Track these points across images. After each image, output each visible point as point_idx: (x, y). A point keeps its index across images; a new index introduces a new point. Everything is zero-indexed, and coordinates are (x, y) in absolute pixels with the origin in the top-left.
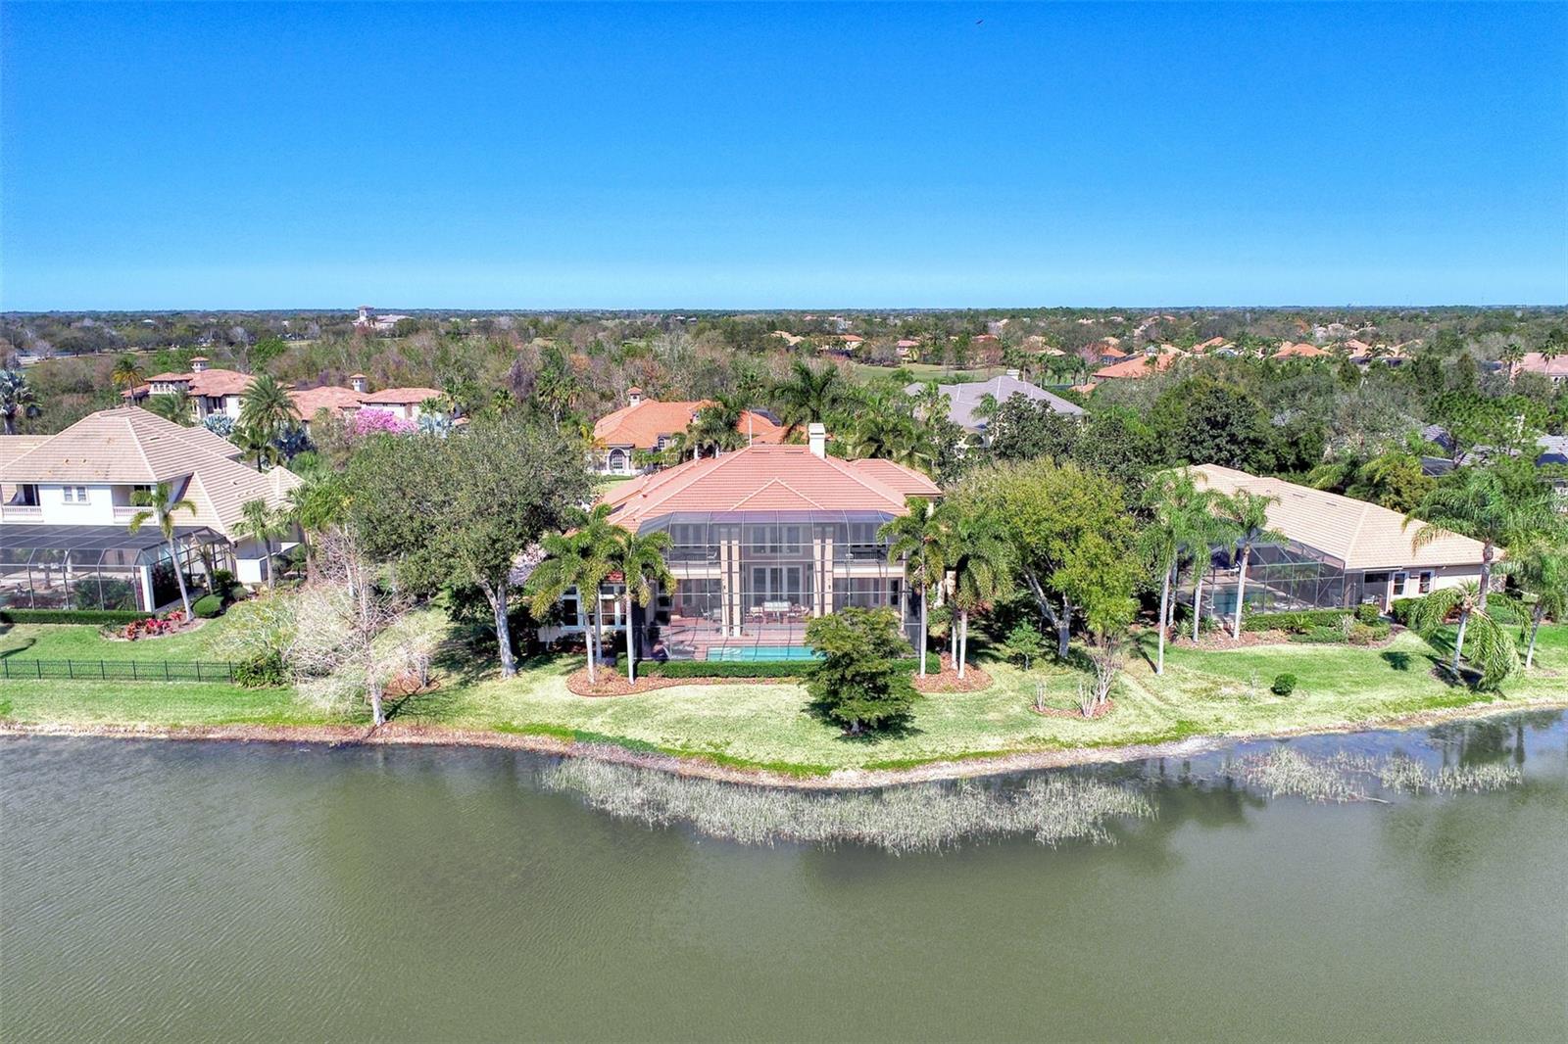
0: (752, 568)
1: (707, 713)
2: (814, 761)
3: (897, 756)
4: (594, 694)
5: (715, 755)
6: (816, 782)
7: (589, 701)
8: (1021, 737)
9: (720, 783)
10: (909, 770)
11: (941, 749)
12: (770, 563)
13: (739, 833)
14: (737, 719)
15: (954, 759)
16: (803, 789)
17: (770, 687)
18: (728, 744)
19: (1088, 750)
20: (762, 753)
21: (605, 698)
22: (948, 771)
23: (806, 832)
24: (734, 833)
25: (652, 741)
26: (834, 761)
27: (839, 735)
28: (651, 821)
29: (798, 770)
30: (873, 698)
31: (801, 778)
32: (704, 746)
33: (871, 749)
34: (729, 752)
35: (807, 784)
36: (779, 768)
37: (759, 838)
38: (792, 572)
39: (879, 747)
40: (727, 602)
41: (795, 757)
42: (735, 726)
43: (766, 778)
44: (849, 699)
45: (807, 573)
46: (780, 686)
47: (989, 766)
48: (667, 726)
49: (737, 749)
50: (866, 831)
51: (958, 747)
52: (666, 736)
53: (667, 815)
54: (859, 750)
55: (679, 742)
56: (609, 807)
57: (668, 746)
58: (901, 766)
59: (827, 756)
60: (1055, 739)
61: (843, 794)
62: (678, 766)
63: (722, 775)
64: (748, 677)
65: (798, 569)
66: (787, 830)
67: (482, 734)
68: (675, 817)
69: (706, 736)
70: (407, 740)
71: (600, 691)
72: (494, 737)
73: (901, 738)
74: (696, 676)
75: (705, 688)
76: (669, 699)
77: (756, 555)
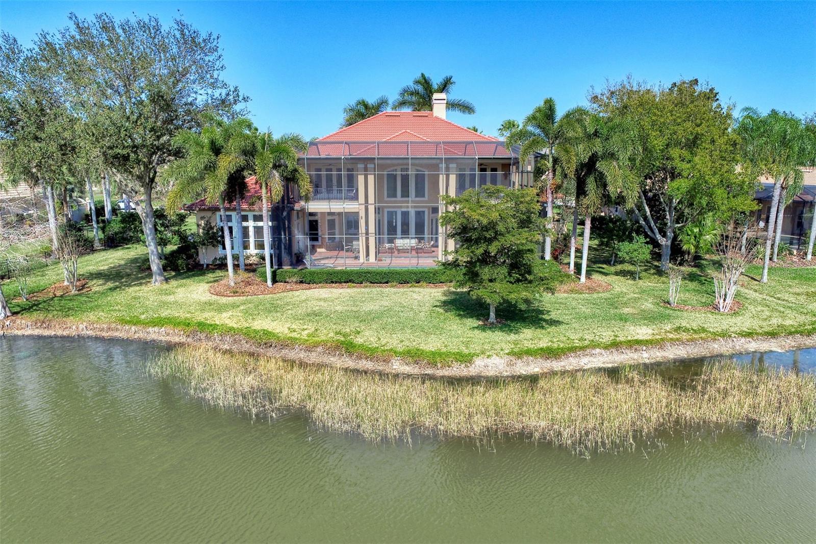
0: (386, 210)
1: (339, 308)
2: (453, 348)
3: (543, 344)
4: (231, 294)
5: (342, 343)
6: (457, 370)
7: (224, 300)
8: (668, 327)
9: (346, 370)
10: (560, 358)
11: (589, 337)
12: (401, 207)
13: (366, 427)
14: (370, 313)
15: (606, 347)
16: (442, 377)
17: (402, 290)
18: (359, 333)
19: (743, 340)
20: (394, 341)
21: (241, 298)
22: (601, 359)
23: (454, 425)
24: (359, 426)
25: (278, 331)
26: (475, 348)
27: (476, 325)
28: (254, 411)
29: (433, 358)
30: (518, 281)
31: (439, 365)
32: (332, 335)
33: (513, 337)
34: (359, 340)
35: (446, 372)
36: (413, 356)
37: (393, 433)
38: (419, 215)
39: (522, 336)
40: (364, 231)
41: (432, 344)
42: (367, 319)
43: (397, 366)
44: (491, 281)
45: (431, 215)
46: (411, 289)
47: (645, 355)
48: (295, 318)
49: (368, 337)
50: (533, 423)
51: (607, 336)
52: (294, 326)
53: (277, 405)
54: (501, 339)
55: (306, 332)
56: (208, 395)
57: (294, 335)
58: (550, 353)
59: (467, 345)
60: (704, 330)
61: (494, 382)
62: (302, 355)
63: (350, 363)
64: (381, 283)
65: (424, 212)
66: (428, 422)
67: (105, 326)
68: (288, 408)
69: (335, 327)
70: (28, 332)
71: (237, 292)
72: (117, 330)
73: (543, 327)
74: (332, 282)
75: (341, 291)
76: (304, 298)
77: (389, 199)
